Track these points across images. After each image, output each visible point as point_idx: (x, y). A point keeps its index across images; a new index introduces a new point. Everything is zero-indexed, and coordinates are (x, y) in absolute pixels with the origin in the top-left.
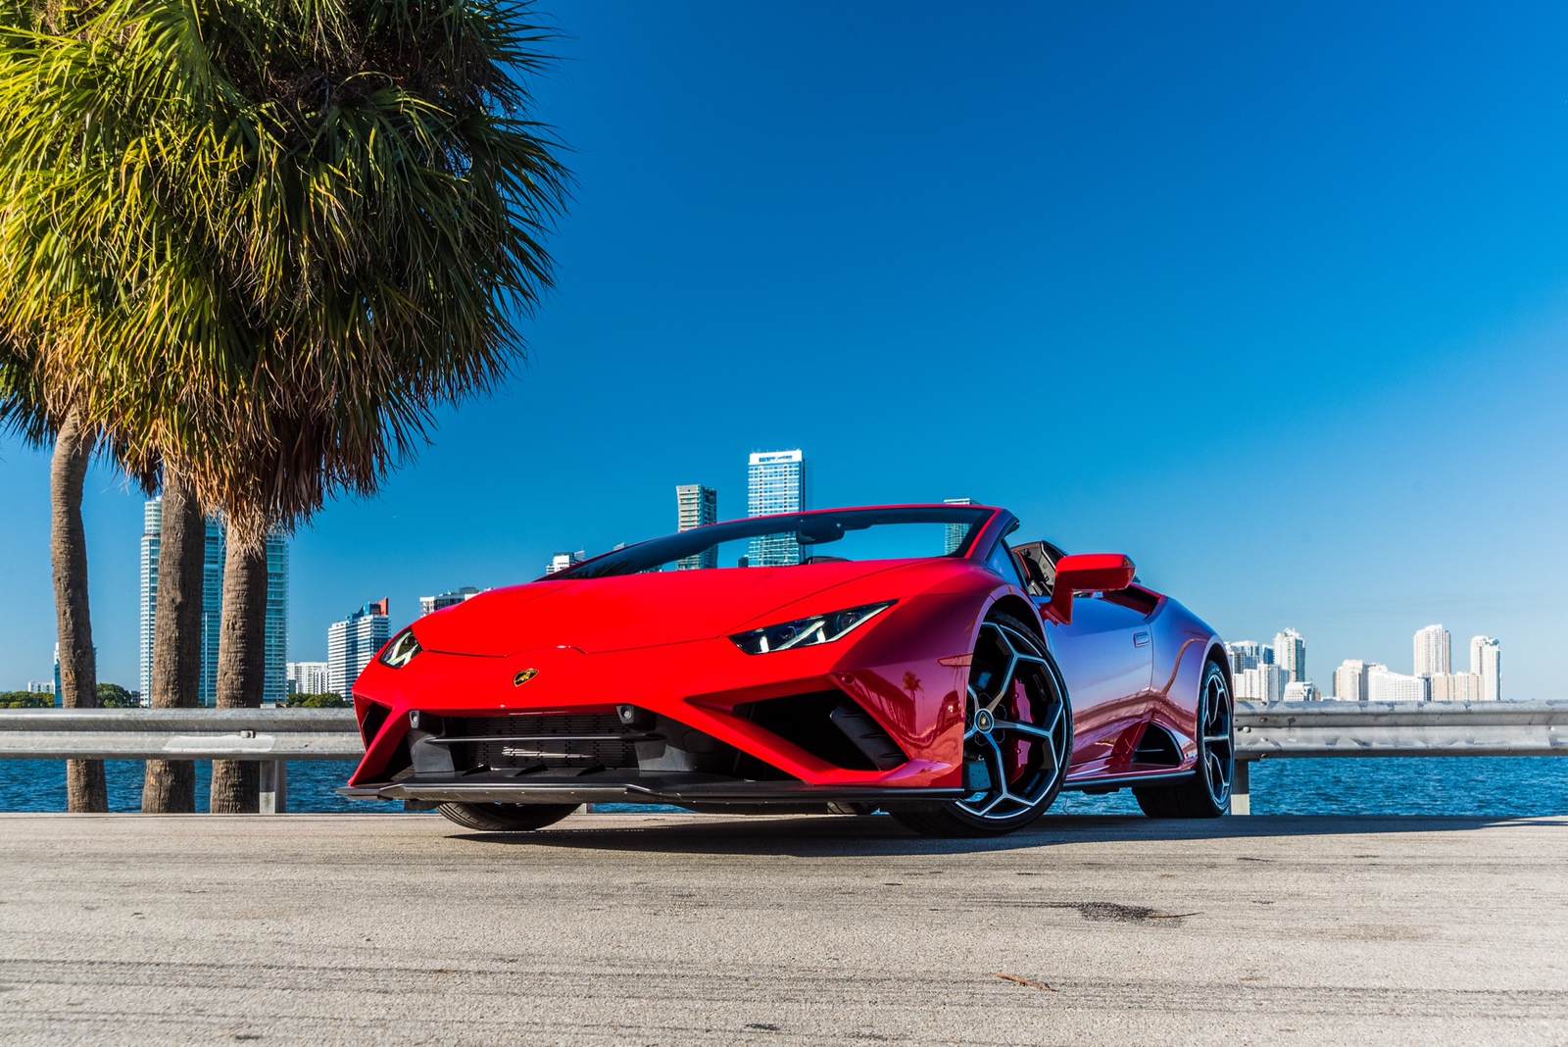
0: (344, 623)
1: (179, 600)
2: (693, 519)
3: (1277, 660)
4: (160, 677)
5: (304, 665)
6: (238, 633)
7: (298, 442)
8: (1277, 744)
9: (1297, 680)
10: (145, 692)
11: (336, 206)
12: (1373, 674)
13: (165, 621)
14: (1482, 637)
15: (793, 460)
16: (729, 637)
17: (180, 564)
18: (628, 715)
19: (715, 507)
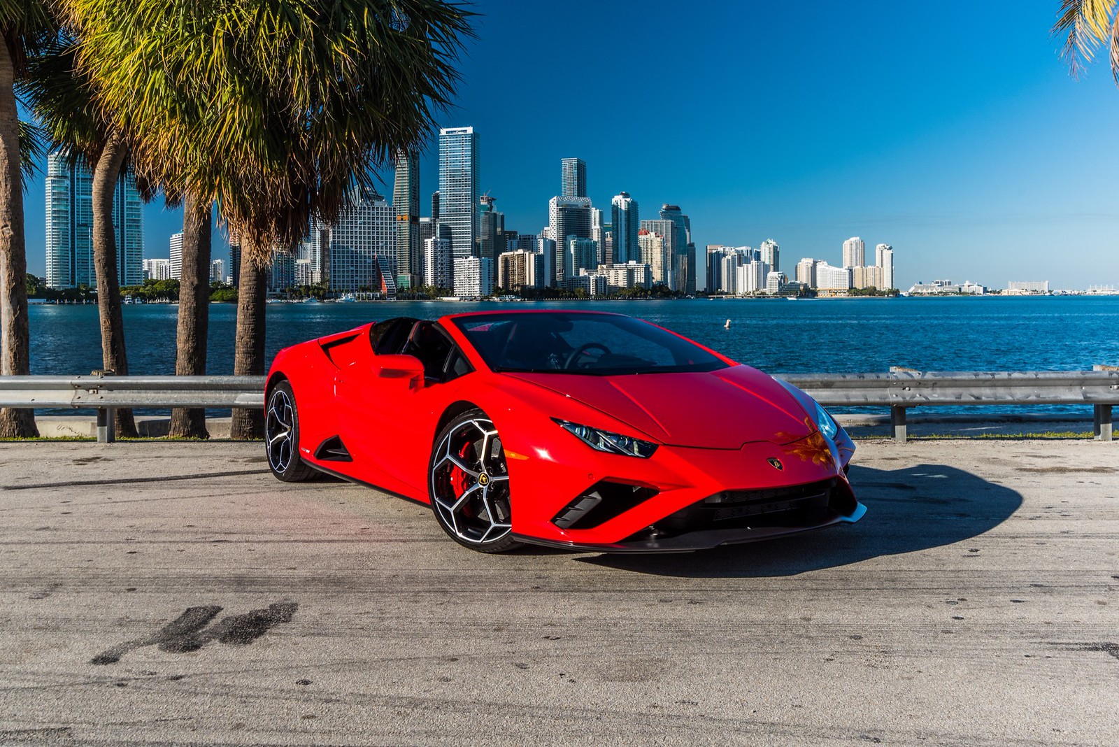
1: (196, 283)
3: (763, 259)
4: (183, 332)
5: (153, 261)
6: (250, 311)
9: (774, 271)
10: (49, 279)
12: (819, 266)
13: (187, 296)
14: (882, 245)
17: (197, 260)
19: (419, 161)
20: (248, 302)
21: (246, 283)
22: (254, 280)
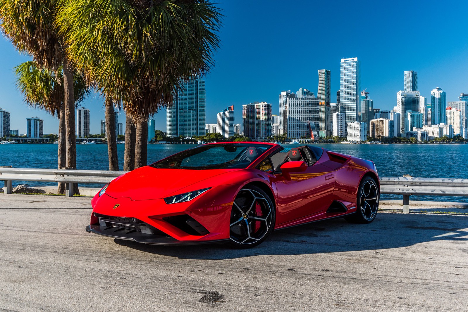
0: (221, 113)
2: (323, 80)
5: (210, 125)
6: (140, 145)
10: (168, 133)
13: (127, 138)
15: (355, 60)
16: (164, 199)
18: (134, 220)
19: (330, 76)
20: (139, 140)
21: (138, 133)
22: (141, 131)
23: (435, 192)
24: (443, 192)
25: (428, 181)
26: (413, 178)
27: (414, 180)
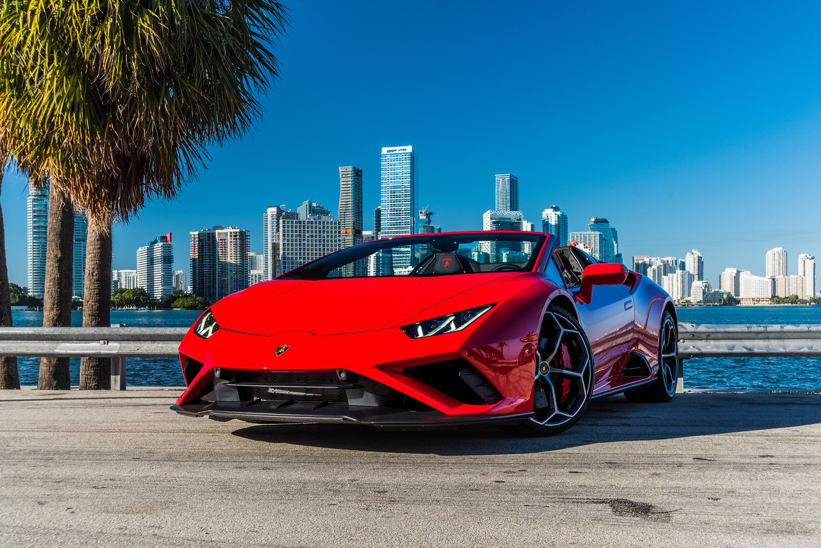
0: (146, 247)
1: (59, 256)
2: (348, 186)
3: (687, 268)
4: (49, 301)
5: (123, 272)
6: (95, 277)
7: (130, 167)
8: (700, 349)
9: (699, 280)
10: (30, 288)
11: (153, 35)
12: (743, 276)
13: (52, 268)
14: (804, 255)
15: (407, 151)
16: (400, 327)
17: (60, 235)
18: (343, 375)
19: (362, 179)
20: (93, 268)
21: (91, 252)
22: (99, 249)
23: (735, 351)
24: (750, 349)
25: (722, 330)
26: (695, 325)
27: (696, 328)
